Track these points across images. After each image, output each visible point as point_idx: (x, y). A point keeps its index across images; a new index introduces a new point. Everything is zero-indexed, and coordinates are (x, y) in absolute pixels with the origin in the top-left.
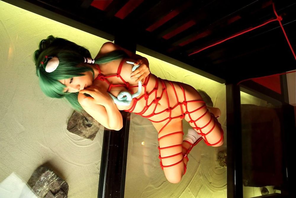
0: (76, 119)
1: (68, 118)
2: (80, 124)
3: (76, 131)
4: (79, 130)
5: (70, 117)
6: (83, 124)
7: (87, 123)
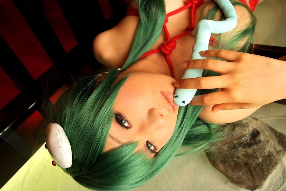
0: (233, 164)
1: (226, 183)
2: (246, 155)
3: (262, 170)
4: (260, 160)
5: (225, 178)
6: (249, 147)
7: (247, 138)
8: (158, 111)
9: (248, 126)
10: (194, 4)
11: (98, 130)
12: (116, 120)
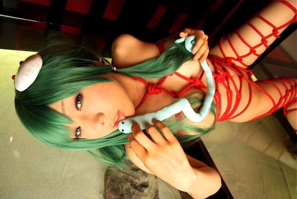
0: (116, 187)
1: (100, 192)
2: (128, 190)
5: (103, 189)
6: (134, 188)
7: (138, 182)
8: (104, 119)
9: (147, 177)
10: (194, 84)
11: (60, 91)
12: (76, 97)
